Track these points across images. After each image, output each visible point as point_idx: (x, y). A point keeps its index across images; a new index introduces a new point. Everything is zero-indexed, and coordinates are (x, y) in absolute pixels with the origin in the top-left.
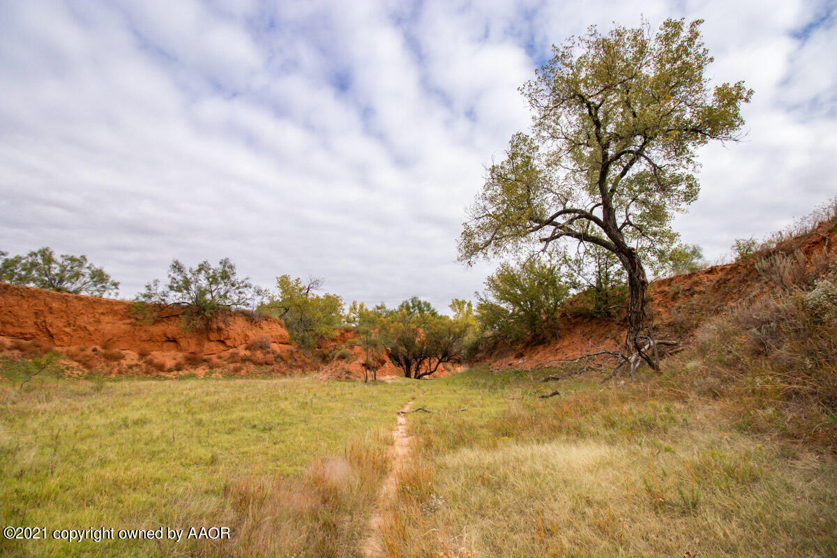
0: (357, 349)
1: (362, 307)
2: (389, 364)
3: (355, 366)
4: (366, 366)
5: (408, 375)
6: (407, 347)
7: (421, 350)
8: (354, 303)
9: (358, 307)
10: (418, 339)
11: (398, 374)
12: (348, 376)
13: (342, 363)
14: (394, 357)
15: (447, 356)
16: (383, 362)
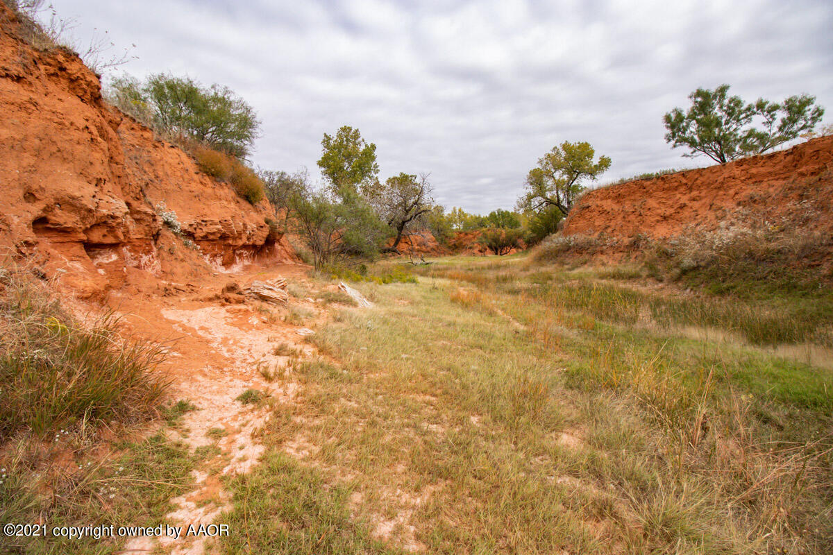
0: (476, 245)
1: (460, 211)
2: (488, 250)
3: (476, 251)
4: (480, 251)
5: (496, 254)
6: (495, 242)
7: (503, 243)
8: (454, 209)
9: (457, 211)
10: (501, 238)
11: (493, 254)
12: (474, 254)
13: (471, 250)
14: (490, 247)
15: (515, 245)
16: (486, 249)
